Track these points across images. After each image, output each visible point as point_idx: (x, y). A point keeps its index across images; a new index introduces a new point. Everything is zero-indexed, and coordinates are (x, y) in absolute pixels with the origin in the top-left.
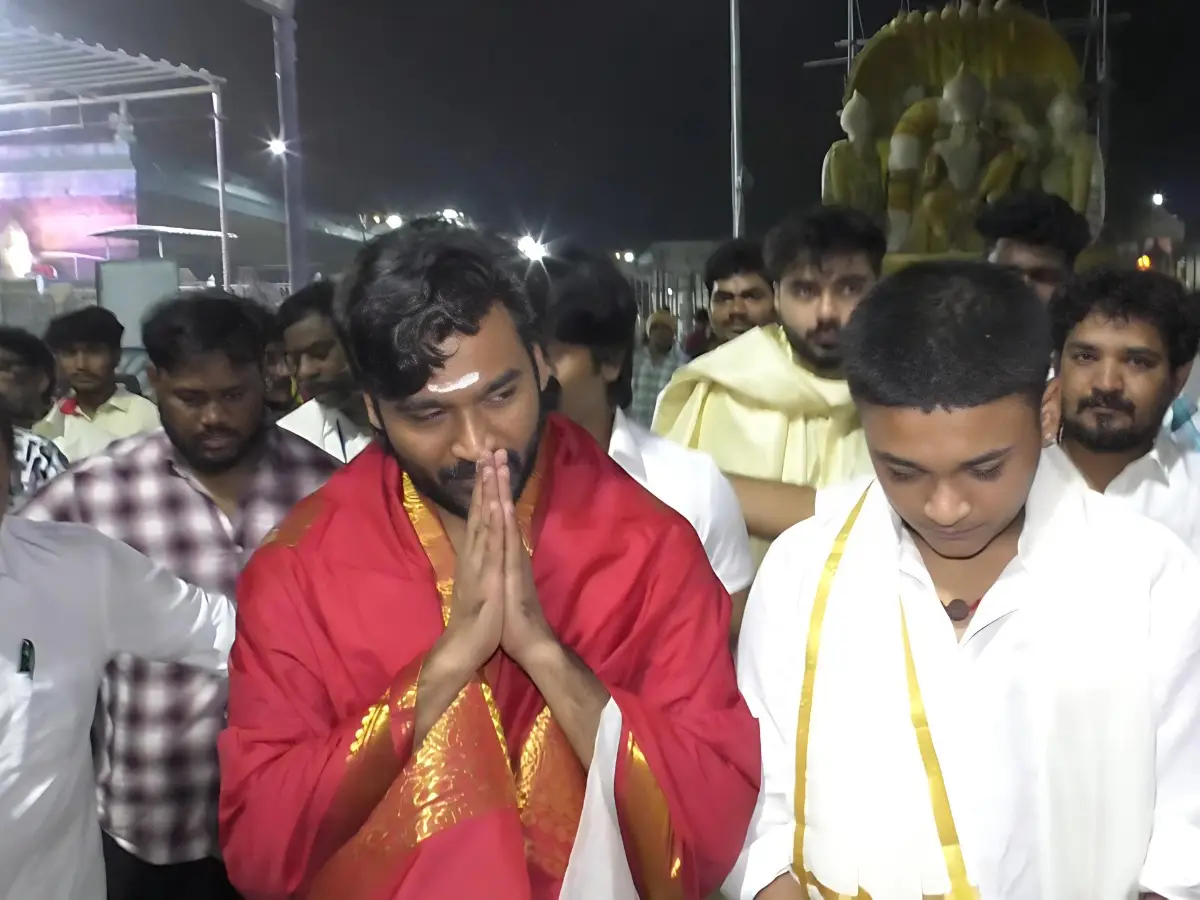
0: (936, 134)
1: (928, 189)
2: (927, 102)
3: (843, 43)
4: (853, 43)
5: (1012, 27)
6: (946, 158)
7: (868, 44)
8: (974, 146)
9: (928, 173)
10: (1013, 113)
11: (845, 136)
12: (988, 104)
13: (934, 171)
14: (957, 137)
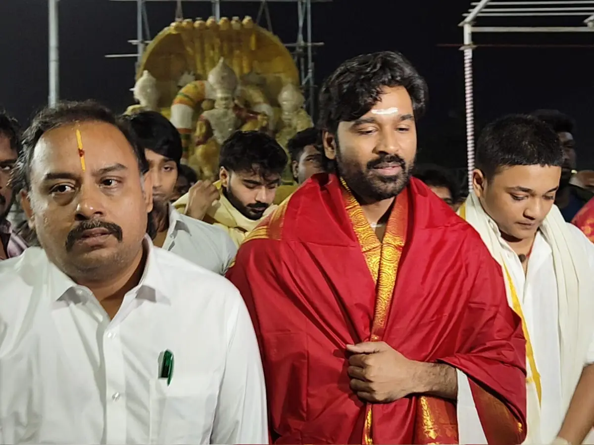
0: (204, 105)
1: (199, 144)
2: (198, 83)
3: (134, 42)
4: (142, 42)
5: (253, 39)
6: (212, 122)
7: (152, 44)
8: (232, 115)
9: (199, 132)
10: (256, 96)
11: (138, 103)
12: (239, 88)
13: (204, 130)
14: (219, 109)
